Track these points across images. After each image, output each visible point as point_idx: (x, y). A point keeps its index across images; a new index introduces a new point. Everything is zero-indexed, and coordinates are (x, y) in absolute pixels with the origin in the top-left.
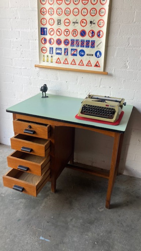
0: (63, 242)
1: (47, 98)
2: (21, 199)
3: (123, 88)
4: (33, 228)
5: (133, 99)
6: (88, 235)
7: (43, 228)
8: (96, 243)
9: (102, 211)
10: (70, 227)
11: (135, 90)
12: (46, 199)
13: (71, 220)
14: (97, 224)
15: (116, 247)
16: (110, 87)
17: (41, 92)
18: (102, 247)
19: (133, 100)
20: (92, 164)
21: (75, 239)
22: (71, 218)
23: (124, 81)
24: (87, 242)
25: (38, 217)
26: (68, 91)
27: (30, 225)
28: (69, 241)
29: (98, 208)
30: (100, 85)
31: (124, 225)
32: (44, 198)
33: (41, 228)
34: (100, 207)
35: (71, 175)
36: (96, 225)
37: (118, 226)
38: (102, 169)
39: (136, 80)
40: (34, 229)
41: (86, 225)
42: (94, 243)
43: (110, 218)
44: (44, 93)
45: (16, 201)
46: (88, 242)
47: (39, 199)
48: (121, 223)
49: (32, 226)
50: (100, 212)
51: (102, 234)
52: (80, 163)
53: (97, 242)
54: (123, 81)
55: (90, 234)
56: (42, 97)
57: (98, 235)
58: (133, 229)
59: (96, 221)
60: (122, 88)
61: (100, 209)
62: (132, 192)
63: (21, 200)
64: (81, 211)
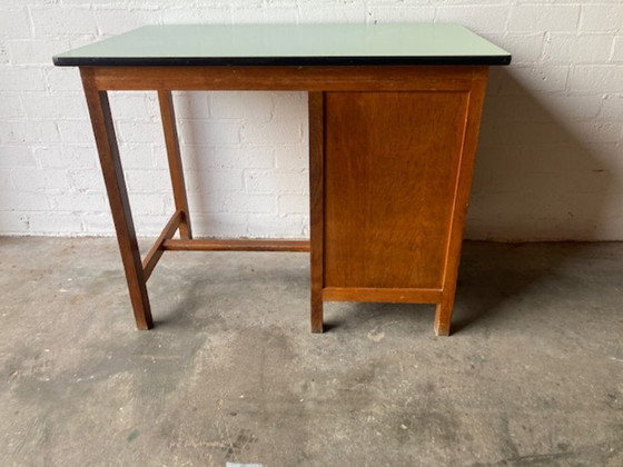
0: (304, 454)
2: (116, 373)
4: (192, 447)
6: (371, 414)
7: (225, 435)
8: (404, 427)
9: (383, 340)
10: (310, 406)
12: (201, 353)
13: (305, 387)
14: (384, 377)
15: (464, 419)
18: (427, 432)
21: (339, 436)
22: (302, 383)
24: (378, 434)
25: (195, 409)
27: (176, 437)
28: (323, 445)
29: (369, 336)
31: (458, 359)
32: (194, 351)
33: (219, 439)
34: (373, 331)
36: (383, 381)
37: (443, 364)
40: (195, 446)
41: (353, 389)
42: (400, 428)
43: (413, 353)
45: (102, 384)
46: (380, 431)
47: (178, 357)
48: (448, 356)
49: (183, 442)
50: (377, 343)
51: (410, 399)
53: (407, 423)
55: (376, 409)
57: (401, 404)
58: (484, 361)
59: (378, 369)
61: (375, 334)
63: (116, 376)
64: (324, 357)
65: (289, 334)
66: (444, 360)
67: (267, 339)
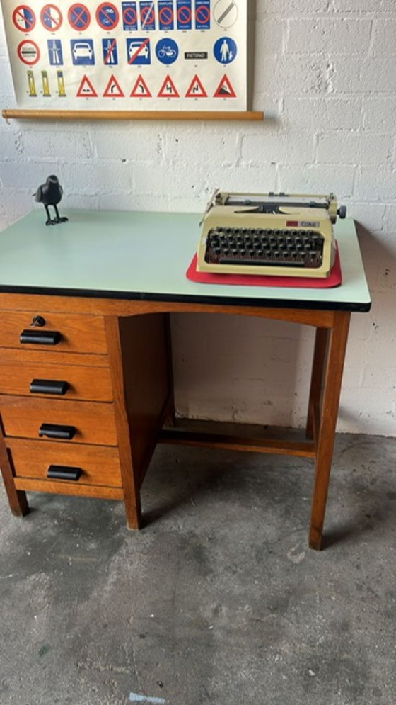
0: (207, 694)
1: (62, 225)
2: (33, 573)
3: (316, 162)
4: (99, 670)
5: (349, 197)
6: (279, 653)
7: (132, 660)
8: (312, 673)
9: (303, 562)
10: (219, 635)
11: (354, 165)
12: (116, 558)
13: (216, 612)
14: (298, 608)
15: (376, 671)
16: (273, 163)
17: (42, 205)
18: (334, 682)
19: (352, 198)
20: (233, 416)
21: (244, 675)
22: (213, 606)
23: (318, 136)
24: (284, 677)
25: (105, 626)
26: (131, 193)
27: (84, 657)
28: (227, 685)
29: (289, 554)
30: (238, 160)
31: (379, 594)
32: (110, 555)
33: (124, 664)
34: (293, 549)
35: (177, 461)
36: (296, 613)
37: (363, 599)
38: (266, 427)
39: (358, 130)
40: (102, 669)
41: (264, 619)
42: (308, 674)
43: (331, 581)
44: (51, 207)
45: (19, 585)
46: (286, 675)
47: (94, 560)
48: (369, 589)
49: (91, 664)
50: (296, 565)
51: (322, 639)
52: (195, 418)
53: (316, 669)
54: (315, 137)
55: (285, 647)
56: (47, 223)
57: (311, 643)
59: (292, 598)
60: (314, 162)
61: (294, 554)
62: (372, 483)
63: (33, 577)
64: (239, 576)
65: (206, 544)
66: (364, 594)
67: (183, 548)
